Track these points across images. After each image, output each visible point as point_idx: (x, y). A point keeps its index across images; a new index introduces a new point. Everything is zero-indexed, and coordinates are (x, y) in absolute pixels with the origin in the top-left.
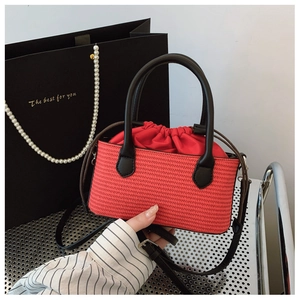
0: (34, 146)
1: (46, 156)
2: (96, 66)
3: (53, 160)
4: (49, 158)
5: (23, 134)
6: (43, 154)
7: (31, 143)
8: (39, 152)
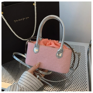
0: (16, 35)
1: (21, 38)
2: (35, 7)
3: (23, 39)
4: (22, 39)
5: (13, 31)
6: (19, 38)
7: (15, 34)
8: (18, 37)
